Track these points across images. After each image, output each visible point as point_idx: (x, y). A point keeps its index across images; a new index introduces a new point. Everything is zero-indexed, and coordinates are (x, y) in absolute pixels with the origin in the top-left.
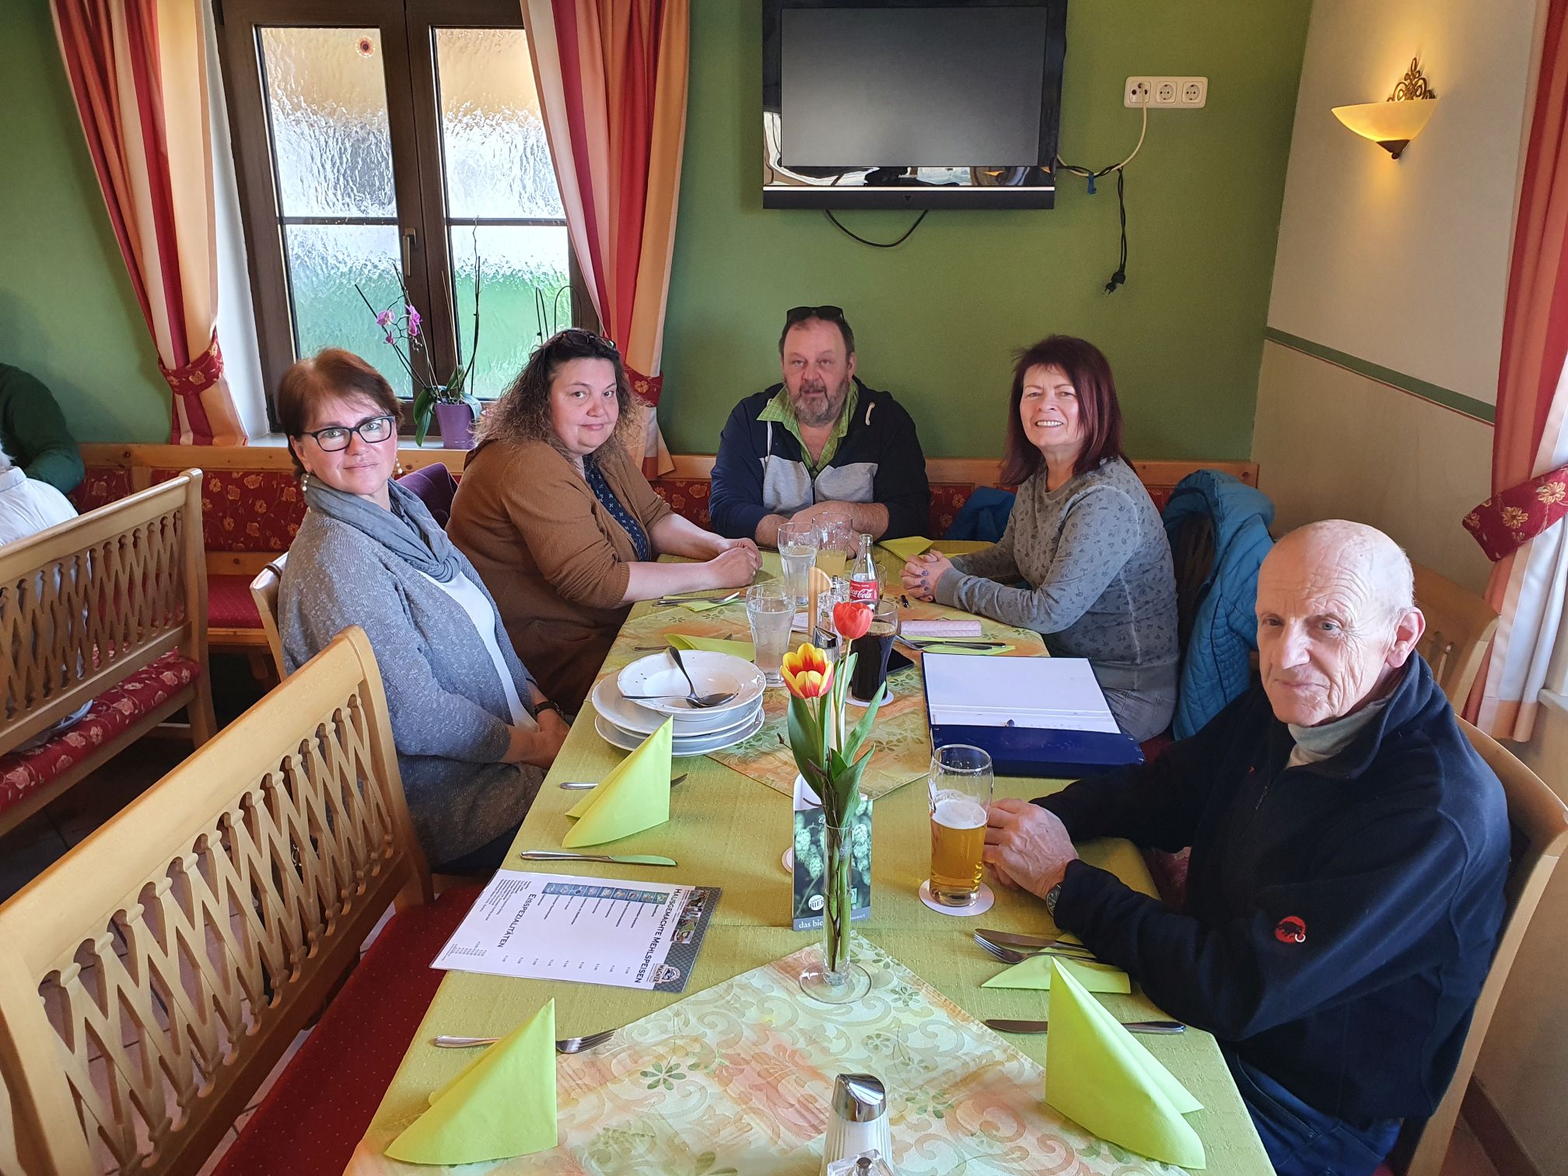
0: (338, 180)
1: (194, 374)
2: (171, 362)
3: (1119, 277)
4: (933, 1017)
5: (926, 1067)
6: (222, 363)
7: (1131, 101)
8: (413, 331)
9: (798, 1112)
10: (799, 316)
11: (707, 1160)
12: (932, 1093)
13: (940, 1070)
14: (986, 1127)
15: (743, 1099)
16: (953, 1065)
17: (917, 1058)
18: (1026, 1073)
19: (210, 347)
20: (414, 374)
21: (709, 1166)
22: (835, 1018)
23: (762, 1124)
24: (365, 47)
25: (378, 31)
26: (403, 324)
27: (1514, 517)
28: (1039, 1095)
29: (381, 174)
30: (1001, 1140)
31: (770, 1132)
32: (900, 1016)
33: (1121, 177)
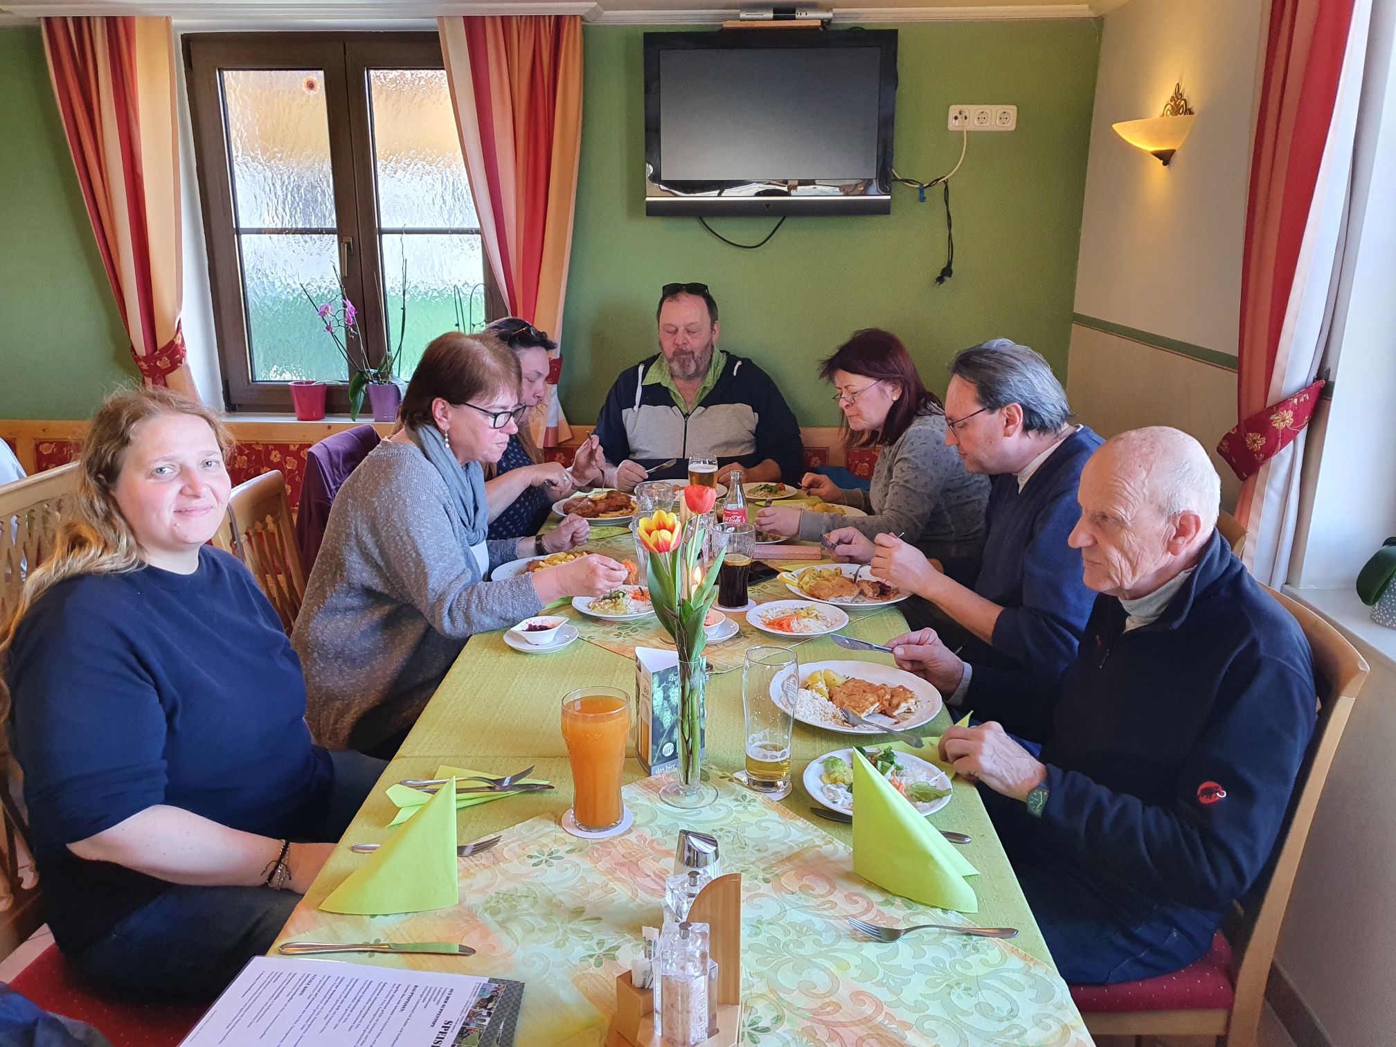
0: (287, 196)
1: (160, 360)
2: (141, 350)
3: (947, 272)
4: (766, 817)
5: (759, 850)
6: (185, 351)
7: (953, 125)
8: (349, 321)
9: (653, 880)
10: (672, 291)
11: (579, 912)
12: (762, 866)
13: (769, 852)
14: (804, 889)
15: (610, 872)
16: (781, 848)
17: (751, 844)
18: (840, 853)
19: (175, 337)
20: (350, 359)
21: (580, 915)
22: (690, 818)
23: (623, 888)
24: (311, 86)
25: (321, 73)
26: (340, 316)
27: (1255, 442)
28: (849, 867)
29: (323, 192)
30: (815, 896)
31: (630, 894)
32: (739, 816)
33: (946, 189)
